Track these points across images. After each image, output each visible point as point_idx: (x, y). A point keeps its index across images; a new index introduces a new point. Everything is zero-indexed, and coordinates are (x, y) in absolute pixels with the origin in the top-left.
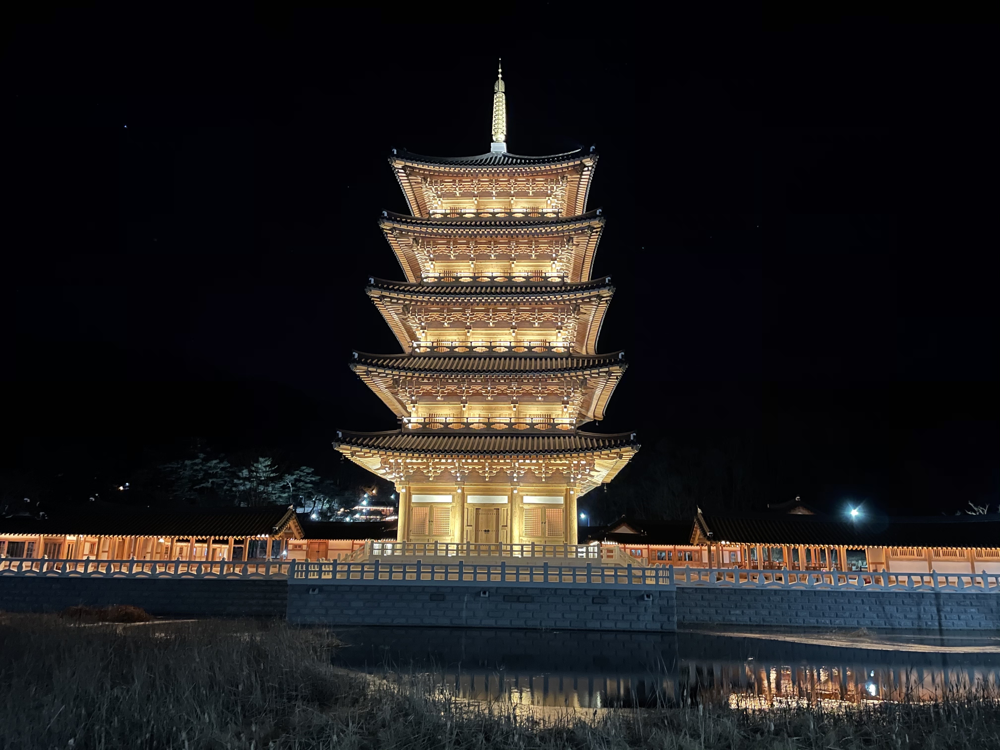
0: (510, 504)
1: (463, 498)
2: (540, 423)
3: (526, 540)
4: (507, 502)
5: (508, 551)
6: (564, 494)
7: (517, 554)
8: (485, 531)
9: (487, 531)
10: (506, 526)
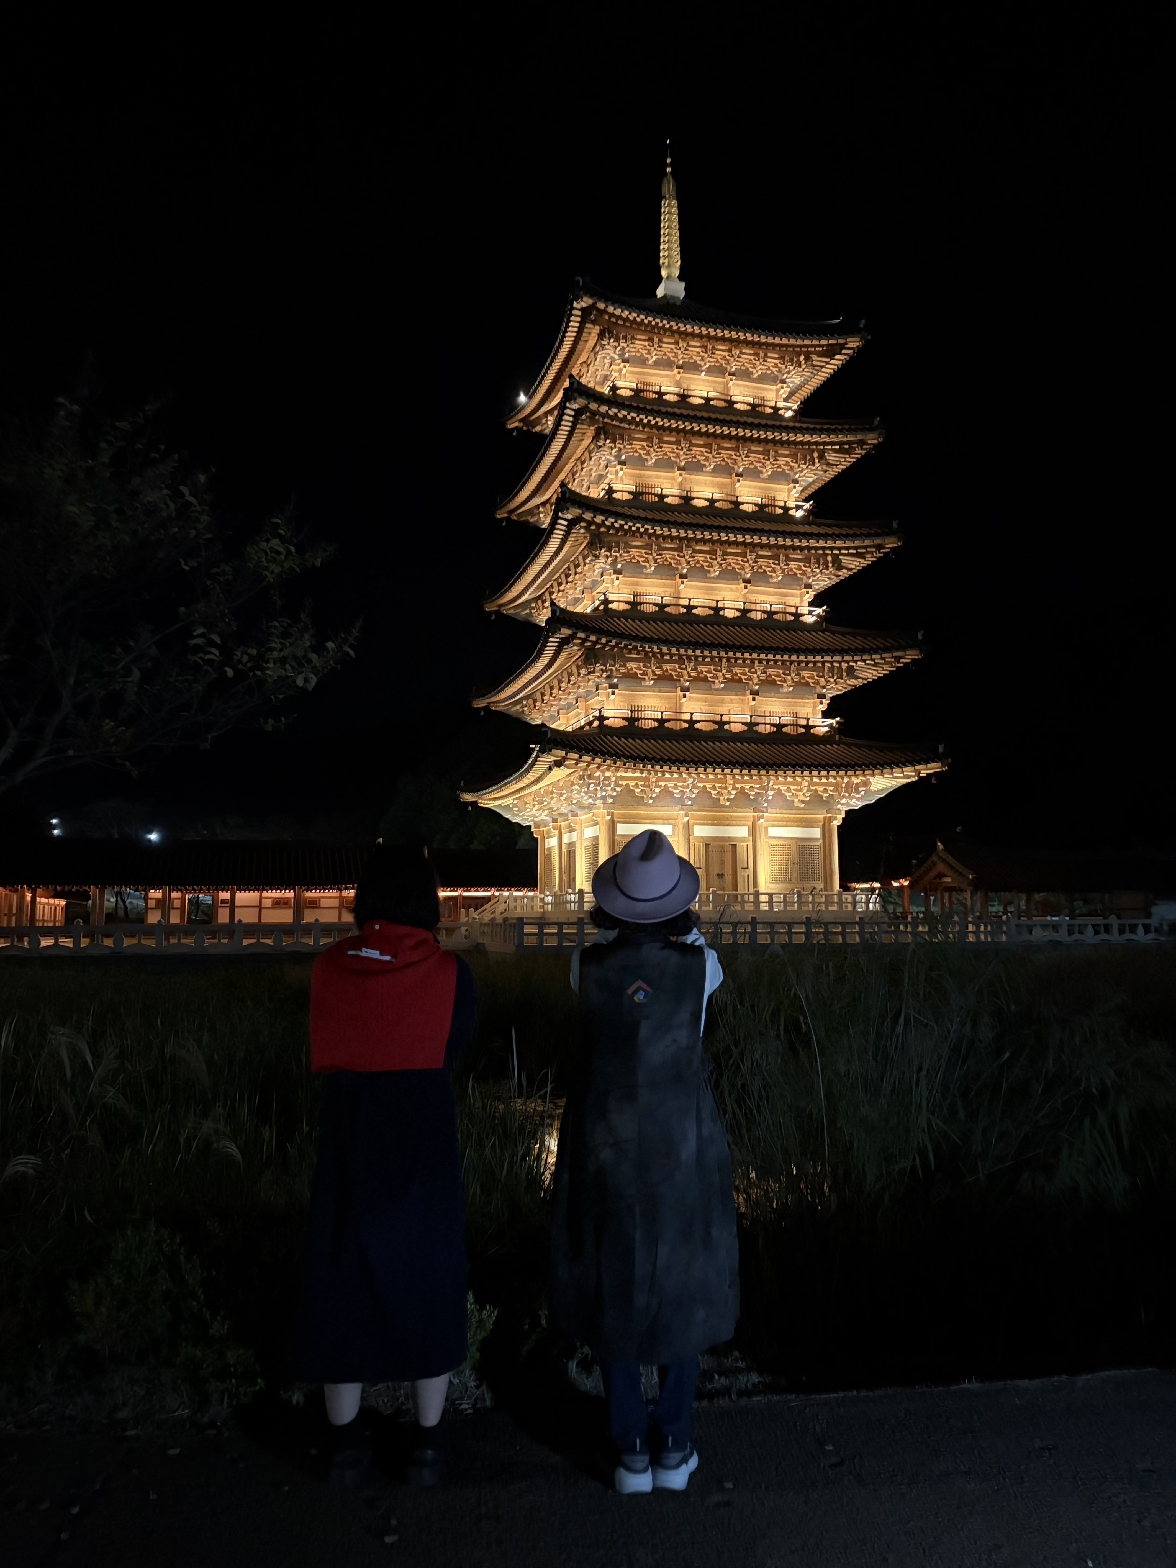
0: (751, 838)
1: (688, 827)
2: (790, 725)
3: (773, 888)
4: (747, 835)
5: (751, 902)
6: (821, 824)
7: (764, 907)
8: (718, 875)
9: (721, 876)
10: (747, 868)
